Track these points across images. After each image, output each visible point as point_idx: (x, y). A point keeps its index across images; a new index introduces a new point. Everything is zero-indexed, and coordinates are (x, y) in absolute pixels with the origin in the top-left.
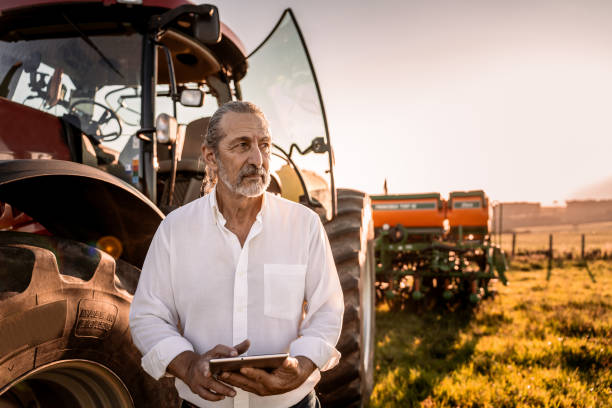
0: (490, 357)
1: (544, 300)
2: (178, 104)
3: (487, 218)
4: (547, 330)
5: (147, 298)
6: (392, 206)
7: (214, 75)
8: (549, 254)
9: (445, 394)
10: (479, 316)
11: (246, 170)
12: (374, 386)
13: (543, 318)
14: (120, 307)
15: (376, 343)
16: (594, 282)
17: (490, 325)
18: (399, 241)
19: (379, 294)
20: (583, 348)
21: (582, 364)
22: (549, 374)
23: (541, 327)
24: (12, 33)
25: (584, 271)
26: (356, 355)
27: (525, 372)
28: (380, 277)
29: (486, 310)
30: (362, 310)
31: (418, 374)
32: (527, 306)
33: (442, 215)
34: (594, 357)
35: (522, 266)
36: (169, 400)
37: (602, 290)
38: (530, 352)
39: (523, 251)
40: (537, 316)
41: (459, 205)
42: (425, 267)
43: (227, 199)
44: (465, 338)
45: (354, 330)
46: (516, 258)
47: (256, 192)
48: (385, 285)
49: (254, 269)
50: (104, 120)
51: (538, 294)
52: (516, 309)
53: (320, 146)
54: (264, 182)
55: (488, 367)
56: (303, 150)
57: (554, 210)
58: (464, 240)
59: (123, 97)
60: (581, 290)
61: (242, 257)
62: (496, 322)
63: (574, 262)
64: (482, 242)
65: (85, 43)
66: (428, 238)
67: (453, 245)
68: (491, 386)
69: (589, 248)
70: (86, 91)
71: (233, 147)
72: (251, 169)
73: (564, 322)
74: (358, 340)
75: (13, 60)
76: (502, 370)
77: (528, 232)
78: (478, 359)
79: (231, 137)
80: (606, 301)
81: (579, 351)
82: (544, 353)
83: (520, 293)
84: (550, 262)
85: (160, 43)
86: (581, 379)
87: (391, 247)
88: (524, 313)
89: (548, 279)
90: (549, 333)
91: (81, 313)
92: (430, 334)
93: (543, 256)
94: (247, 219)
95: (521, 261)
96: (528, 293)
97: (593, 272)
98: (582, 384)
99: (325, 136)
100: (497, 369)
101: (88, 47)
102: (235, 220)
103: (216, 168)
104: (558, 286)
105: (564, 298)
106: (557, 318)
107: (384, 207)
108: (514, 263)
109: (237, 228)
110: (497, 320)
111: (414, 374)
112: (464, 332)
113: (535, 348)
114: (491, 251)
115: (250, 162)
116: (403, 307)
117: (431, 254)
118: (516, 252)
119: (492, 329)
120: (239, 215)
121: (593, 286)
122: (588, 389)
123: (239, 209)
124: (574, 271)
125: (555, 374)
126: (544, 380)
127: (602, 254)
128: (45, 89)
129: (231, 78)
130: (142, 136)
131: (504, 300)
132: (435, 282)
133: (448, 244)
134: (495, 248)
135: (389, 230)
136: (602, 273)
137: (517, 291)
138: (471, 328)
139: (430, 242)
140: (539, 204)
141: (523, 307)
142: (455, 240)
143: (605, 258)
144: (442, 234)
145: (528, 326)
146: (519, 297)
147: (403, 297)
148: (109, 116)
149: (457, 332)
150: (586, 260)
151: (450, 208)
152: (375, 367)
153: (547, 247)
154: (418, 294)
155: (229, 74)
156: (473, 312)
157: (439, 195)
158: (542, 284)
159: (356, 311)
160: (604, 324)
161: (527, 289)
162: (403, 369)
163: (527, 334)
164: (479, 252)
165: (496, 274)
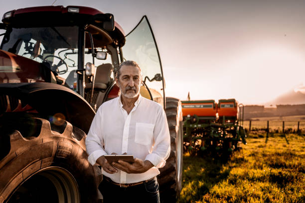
0: (236, 177)
1: (263, 152)
2: (95, 58)
3: (237, 112)
4: (264, 165)
6: (192, 106)
7: (110, 44)
8: (267, 130)
9: (215, 192)
10: (232, 159)
11: (127, 88)
12: (182, 189)
14: (74, 146)
15: (183, 170)
16: (288, 144)
18: (195, 123)
19: (185, 148)
20: (280, 173)
21: (279, 180)
22: (262, 184)
23: (261, 164)
25: (284, 138)
26: (174, 173)
27: (252, 184)
28: (185, 140)
29: (235, 155)
30: (177, 153)
31: (203, 184)
32: (256, 154)
33: (216, 110)
34: (285, 177)
35: (254, 136)
37: (292, 147)
38: (255, 175)
39: (254, 129)
40: (260, 159)
41: (223, 106)
42: (207, 135)
45: (173, 161)
46: (251, 132)
48: (188, 144)
50: (60, 64)
51: (261, 149)
52: (250, 156)
53: (159, 78)
56: (151, 79)
57: (271, 109)
58: (225, 122)
59: (67, 54)
60: (282, 147)
61: (128, 118)
62: (241, 161)
63: (279, 134)
64: (234, 124)
66: (208, 122)
67: (221, 125)
68: (236, 189)
69: (286, 128)
70: (50, 51)
73: (272, 162)
74: (175, 166)
75: (18, 36)
76: (242, 182)
78: (230, 177)
80: (293, 152)
81: (278, 174)
82: (262, 175)
83: (253, 148)
84: (267, 134)
85: (86, 30)
86: (278, 187)
87: (191, 126)
88: (254, 158)
89: (266, 142)
90: (265, 166)
91: (59, 147)
92: (209, 166)
93: (264, 131)
95: (254, 134)
97: (288, 139)
98: (278, 189)
99: (161, 73)
100: (239, 182)
104: (271, 145)
105: (273, 151)
106: (268, 160)
107: (188, 106)
108: (250, 135)
111: (201, 184)
112: (225, 166)
113: (258, 173)
114: (238, 128)
116: (196, 154)
117: (210, 129)
118: (251, 129)
119: (238, 165)
122: (281, 191)
124: (279, 138)
125: (266, 184)
126: (261, 187)
127: (293, 131)
128: (32, 50)
129: (118, 46)
130: (79, 72)
131: (245, 152)
132: (212, 142)
133: (218, 124)
134: (240, 127)
135: (190, 117)
136: (292, 140)
137: (251, 147)
138: (228, 164)
139: (210, 123)
140: (263, 107)
141: (253, 155)
142: (221, 122)
143: (294, 133)
144: (215, 120)
145: (255, 163)
146: (252, 150)
147: (196, 150)
148: (62, 62)
149: (222, 166)
150: (284, 133)
151: (219, 108)
152: (182, 180)
153: (266, 127)
154: (204, 148)
155: (117, 44)
156: (229, 157)
157: (214, 101)
158: (263, 144)
159: (174, 153)
160: (291, 163)
161: (256, 147)
162: (196, 182)
163: (254, 167)
164: (233, 128)
165: (241, 139)
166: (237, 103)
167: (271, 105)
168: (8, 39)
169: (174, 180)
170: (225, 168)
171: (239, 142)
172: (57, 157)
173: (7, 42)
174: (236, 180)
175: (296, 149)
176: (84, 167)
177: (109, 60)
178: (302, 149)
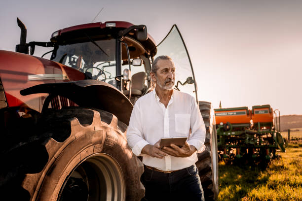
0: (277, 182)
2: (131, 65)
3: (272, 118)
5: (133, 128)
6: (224, 114)
7: (143, 55)
9: (254, 196)
10: (271, 167)
11: (167, 80)
12: (219, 192)
14: (119, 136)
15: (219, 177)
17: (277, 170)
18: (228, 130)
19: (220, 156)
24: (64, 42)
26: (210, 173)
27: (294, 189)
28: (220, 148)
29: (274, 163)
30: (212, 153)
31: (240, 188)
32: (297, 162)
33: (249, 117)
35: (294, 145)
36: (136, 177)
38: (297, 181)
39: (294, 138)
41: (257, 112)
42: (242, 143)
43: (160, 92)
45: (209, 162)
46: (291, 141)
47: (171, 88)
48: (222, 153)
49: (171, 116)
50: (100, 74)
52: (291, 164)
53: (191, 81)
54: (173, 84)
56: (183, 83)
58: (261, 128)
59: (104, 67)
61: (166, 112)
64: (270, 130)
65: (93, 44)
66: (243, 129)
67: (256, 131)
68: (277, 193)
70: (90, 64)
71: (162, 72)
72: (169, 80)
74: (211, 166)
75: (64, 52)
76: (282, 188)
78: (269, 183)
79: (162, 68)
83: (293, 157)
85: (123, 42)
87: (224, 133)
88: (295, 166)
91: (107, 136)
92: (246, 174)
94: (167, 98)
95: (293, 143)
100: (280, 187)
101: (95, 46)
102: (163, 99)
103: (155, 80)
107: (221, 114)
108: (289, 144)
109: (164, 102)
110: (280, 168)
111: (238, 188)
112: (263, 173)
113: (300, 179)
114: (275, 134)
115: (169, 77)
116: (232, 163)
117: (245, 136)
118: (291, 139)
119: (277, 172)
120: (165, 96)
123: (165, 95)
128: (75, 64)
129: (150, 56)
130: (117, 79)
131: (284, 160)
132: (247, 150)
133: (253, 131)
134: (277, 133)
135: (223, 125)
137: (291, 156)
138: (266, 171)
139: (244, 131)
141: (294, 163)
142: (257, 129)
144: (250, 127)
145: (296, 171)
146: (292, 159)
147: (231, 158)
148: (101, 73)
149: (260, 172)
151: (253, 114)
152: (219, 185)
154: (239, 156)
155: (149, 54)
156: (268, 165)
157: (247, 107)
159: (209, 153)
161: (297, 156)
162: (233, 186)
163: (296, 174)
164: (270, 135)
165: (280, 148)
168: (55, 56)
169: (211, 180)
170: (263, 175)
171: (277, 150)
172: (106, 144)
173: (54, 58)
174: (276, 186)
176: (128, 157)
177: (142, 69)
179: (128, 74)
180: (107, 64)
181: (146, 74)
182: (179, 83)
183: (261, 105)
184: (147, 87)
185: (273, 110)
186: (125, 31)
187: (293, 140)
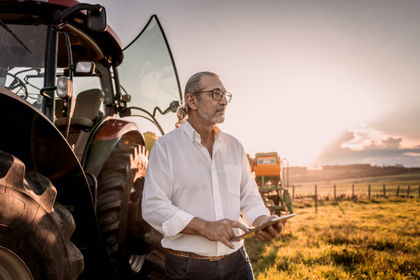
0: (287, 260)
1: (315, 225)
3: (280, 170)
4: (320, 242)
8: (315, 197)
13: (317, 235)
16: (344, 213)
17: (284, 241)
20: (345, 251)
21: (345, 261)
22: (325, 269)
23: (316, 241)
25: (337, 207)
27: (310, 268)
32: (306, 228)
34: (351, 256)
35: (299, 205)
37: (349, 218)
38: (311, 256)
39: (298, 196)
40: (312, 234)
41: (261, 162)
44: (269, 249)
46: (296, 200)
51: (311, 221)
52: (299, 230)
53: (176, 107)
55: (286, 266)
56: (163, 111)
57: (316, 171)
58: (265, 184)
60: (336, 218)
63: (330, 202)
64: (276, 186)
65: (3, 29)
68: (291, 277)
69: (339, 194)
73: (330, 236)
76: (296, 268)
77: (300, 186)
78: (278, 261)
80: (353, 224)
81: (342, 253)
82: (320, 256)
83: (300, 221)
84: (316, 202)
85: (62, 30)
86: (345, 270)
88: (304, 233)
89: (316, 212)
90: (321, 244)
93: (311, 199)
95: (299, 202)
96: (304, 222)
97: (343, 208)
98: (347, 273)
99: (180, 101)
100: (292, 267)
104: (322, 216)
105: (327, 223)
106: (325, 234)
108: (294, 203)
110: (288, 237)
112: (268, 246)
113: (315, 253)
114: (282, 192)
118: (295, 196)
119: (285, 243)
120: (205, 137)
121: (343, 216)
122: (350, 276)
124: (331, 207)
125: (329, 268)
126: (322, 272)
127: (347, 197)
129: (110, 64)
130: (45, 94)
134: (285, 190)
136: (347, 208)
140: (306, 168)
141: (303, 229)
143: (348, 199)
145: (308, 240)
146: (300, 224)
149: (264, 245)
150: (337, 201)
151: (256, 164)
153: (314, 194)
155: (109, 62)
158: (313, 215)
160: (354, 236)
161: (304, 219)
163: (308, 245)
164: (275, 193)
165: (286, 209)
166: (279, 158)
167: (316, 167)
175: (355, 219)
178: (362, 219)
179: (67, 86)
180: (35, 72)
181: (103, 93)
182: (157, 111)
183: (266, 152)
184: (104, 115)
185: (281, 160)
186: (66, 13)
187: (297, 198)
